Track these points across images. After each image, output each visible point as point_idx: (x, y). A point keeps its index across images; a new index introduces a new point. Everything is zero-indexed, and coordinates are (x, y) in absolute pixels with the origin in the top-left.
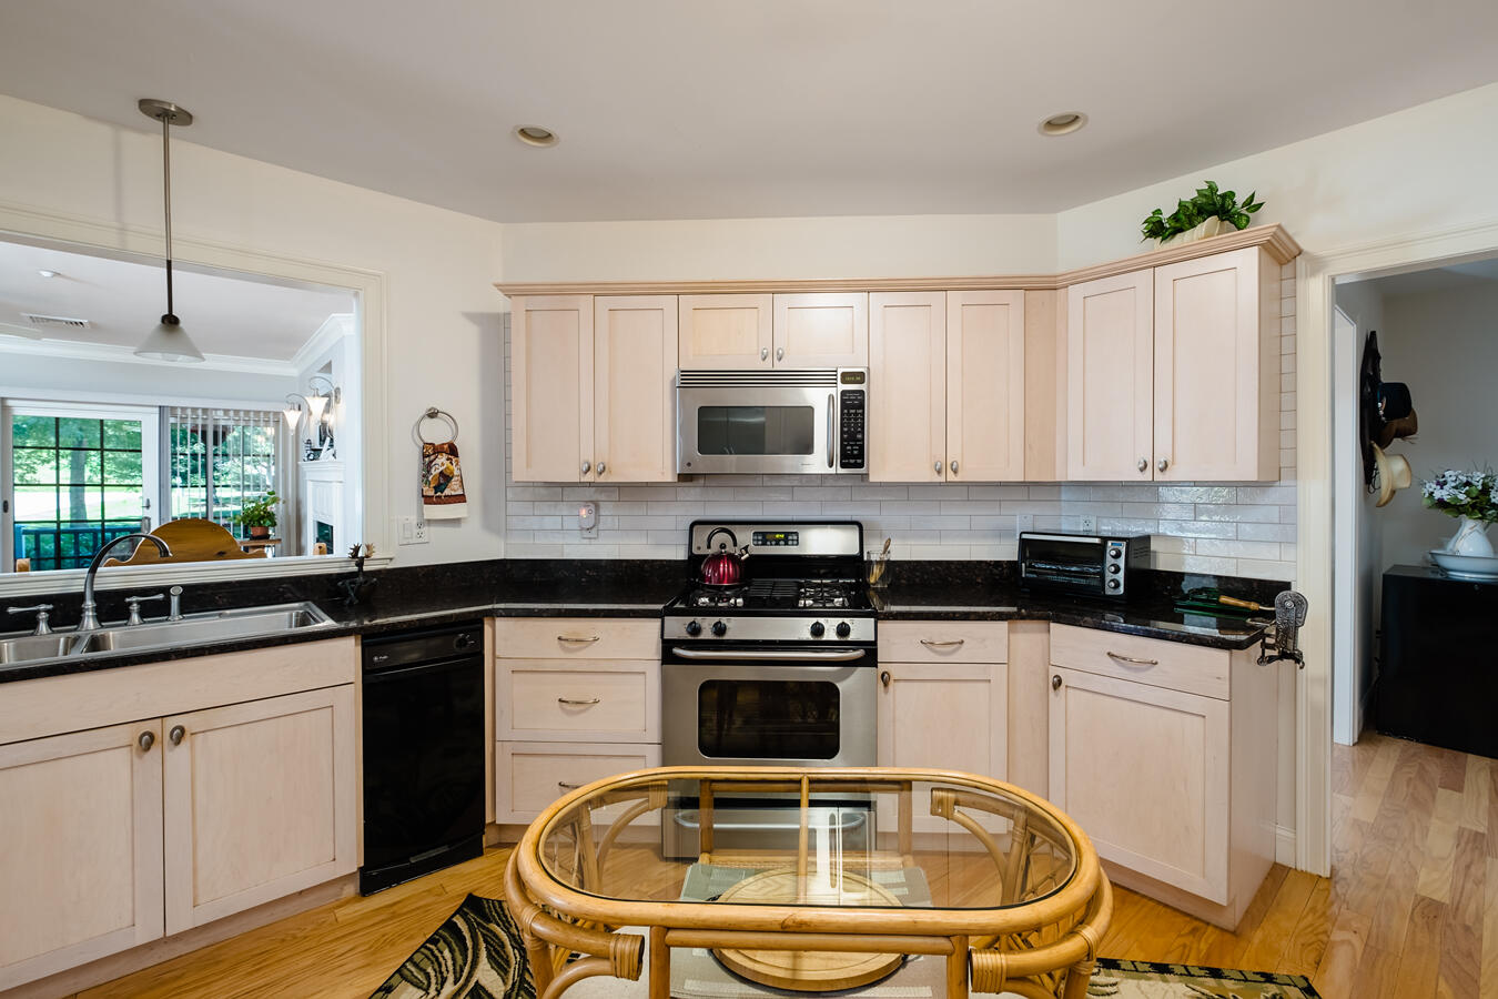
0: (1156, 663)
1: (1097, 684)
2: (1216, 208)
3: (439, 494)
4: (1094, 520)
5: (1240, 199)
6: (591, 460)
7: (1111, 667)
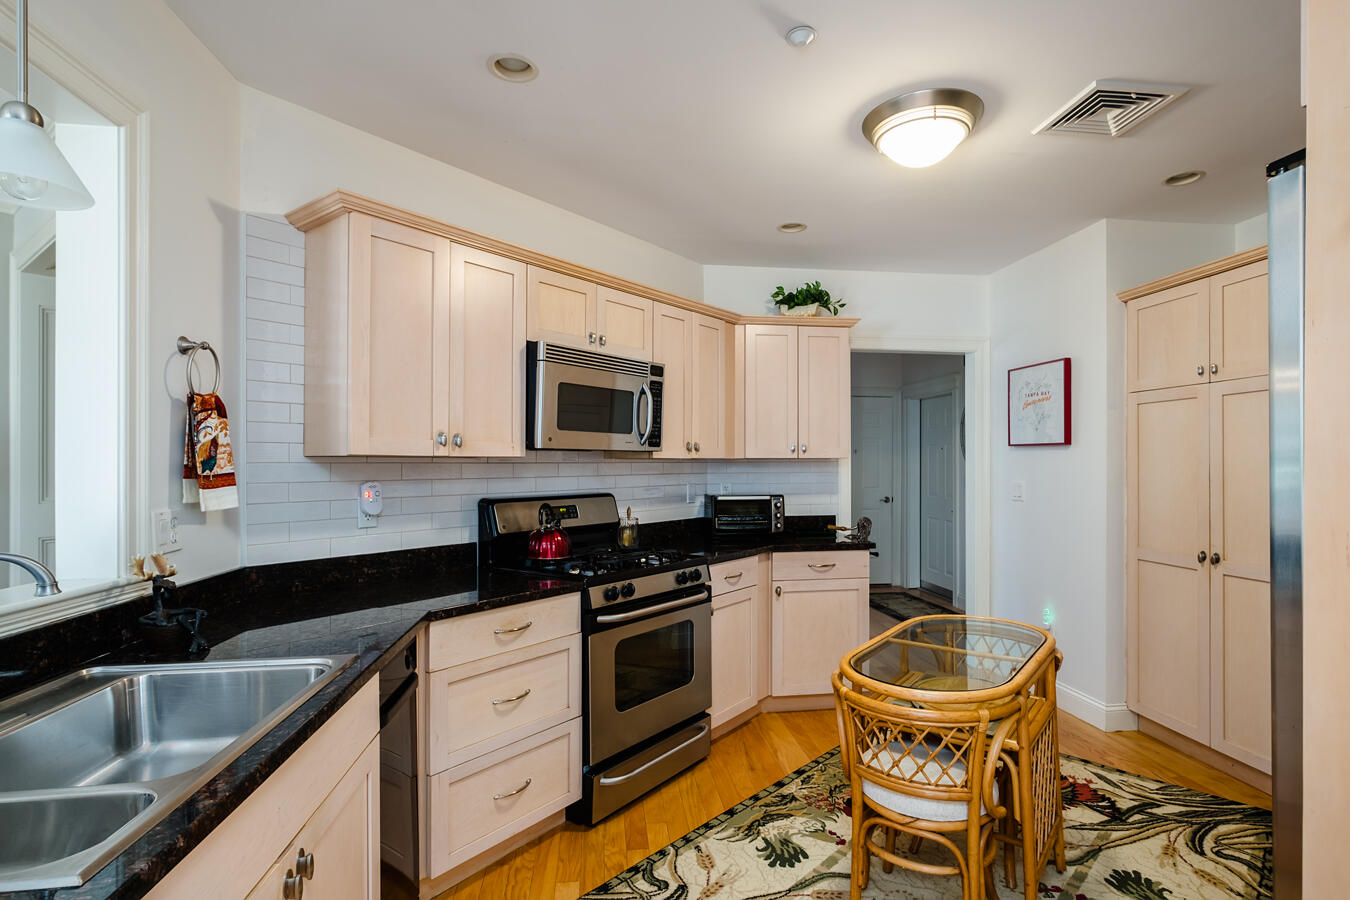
0: (834, 565)
1: (803, 586)
2: (815, 296)
3: (207, 472)
4: (730, 485)
5: (833, 300)
6: (446, 430)
7: (811, 573)
